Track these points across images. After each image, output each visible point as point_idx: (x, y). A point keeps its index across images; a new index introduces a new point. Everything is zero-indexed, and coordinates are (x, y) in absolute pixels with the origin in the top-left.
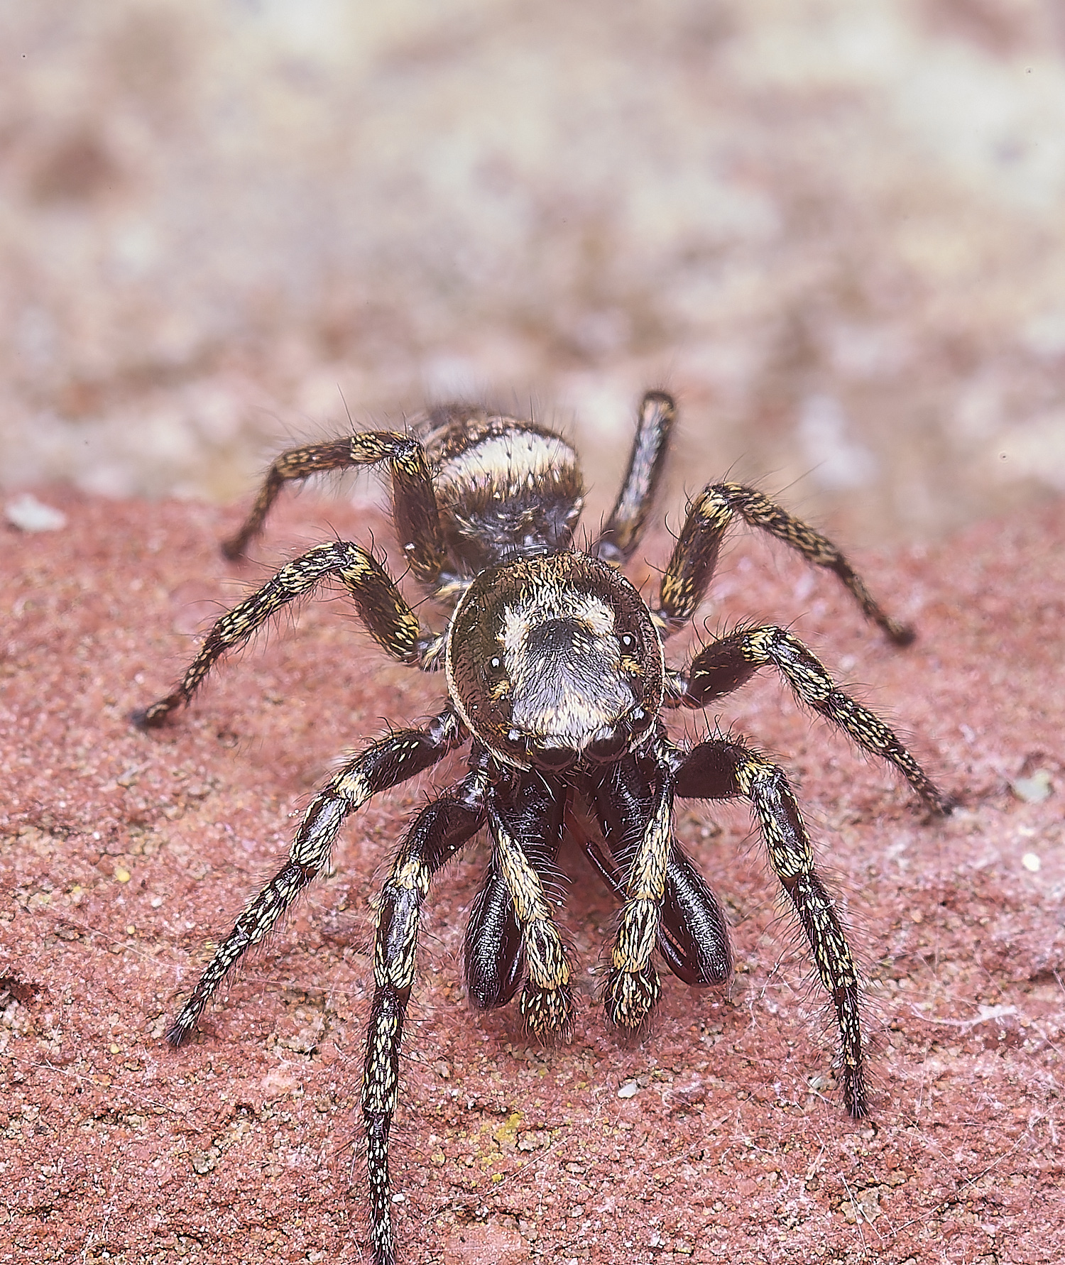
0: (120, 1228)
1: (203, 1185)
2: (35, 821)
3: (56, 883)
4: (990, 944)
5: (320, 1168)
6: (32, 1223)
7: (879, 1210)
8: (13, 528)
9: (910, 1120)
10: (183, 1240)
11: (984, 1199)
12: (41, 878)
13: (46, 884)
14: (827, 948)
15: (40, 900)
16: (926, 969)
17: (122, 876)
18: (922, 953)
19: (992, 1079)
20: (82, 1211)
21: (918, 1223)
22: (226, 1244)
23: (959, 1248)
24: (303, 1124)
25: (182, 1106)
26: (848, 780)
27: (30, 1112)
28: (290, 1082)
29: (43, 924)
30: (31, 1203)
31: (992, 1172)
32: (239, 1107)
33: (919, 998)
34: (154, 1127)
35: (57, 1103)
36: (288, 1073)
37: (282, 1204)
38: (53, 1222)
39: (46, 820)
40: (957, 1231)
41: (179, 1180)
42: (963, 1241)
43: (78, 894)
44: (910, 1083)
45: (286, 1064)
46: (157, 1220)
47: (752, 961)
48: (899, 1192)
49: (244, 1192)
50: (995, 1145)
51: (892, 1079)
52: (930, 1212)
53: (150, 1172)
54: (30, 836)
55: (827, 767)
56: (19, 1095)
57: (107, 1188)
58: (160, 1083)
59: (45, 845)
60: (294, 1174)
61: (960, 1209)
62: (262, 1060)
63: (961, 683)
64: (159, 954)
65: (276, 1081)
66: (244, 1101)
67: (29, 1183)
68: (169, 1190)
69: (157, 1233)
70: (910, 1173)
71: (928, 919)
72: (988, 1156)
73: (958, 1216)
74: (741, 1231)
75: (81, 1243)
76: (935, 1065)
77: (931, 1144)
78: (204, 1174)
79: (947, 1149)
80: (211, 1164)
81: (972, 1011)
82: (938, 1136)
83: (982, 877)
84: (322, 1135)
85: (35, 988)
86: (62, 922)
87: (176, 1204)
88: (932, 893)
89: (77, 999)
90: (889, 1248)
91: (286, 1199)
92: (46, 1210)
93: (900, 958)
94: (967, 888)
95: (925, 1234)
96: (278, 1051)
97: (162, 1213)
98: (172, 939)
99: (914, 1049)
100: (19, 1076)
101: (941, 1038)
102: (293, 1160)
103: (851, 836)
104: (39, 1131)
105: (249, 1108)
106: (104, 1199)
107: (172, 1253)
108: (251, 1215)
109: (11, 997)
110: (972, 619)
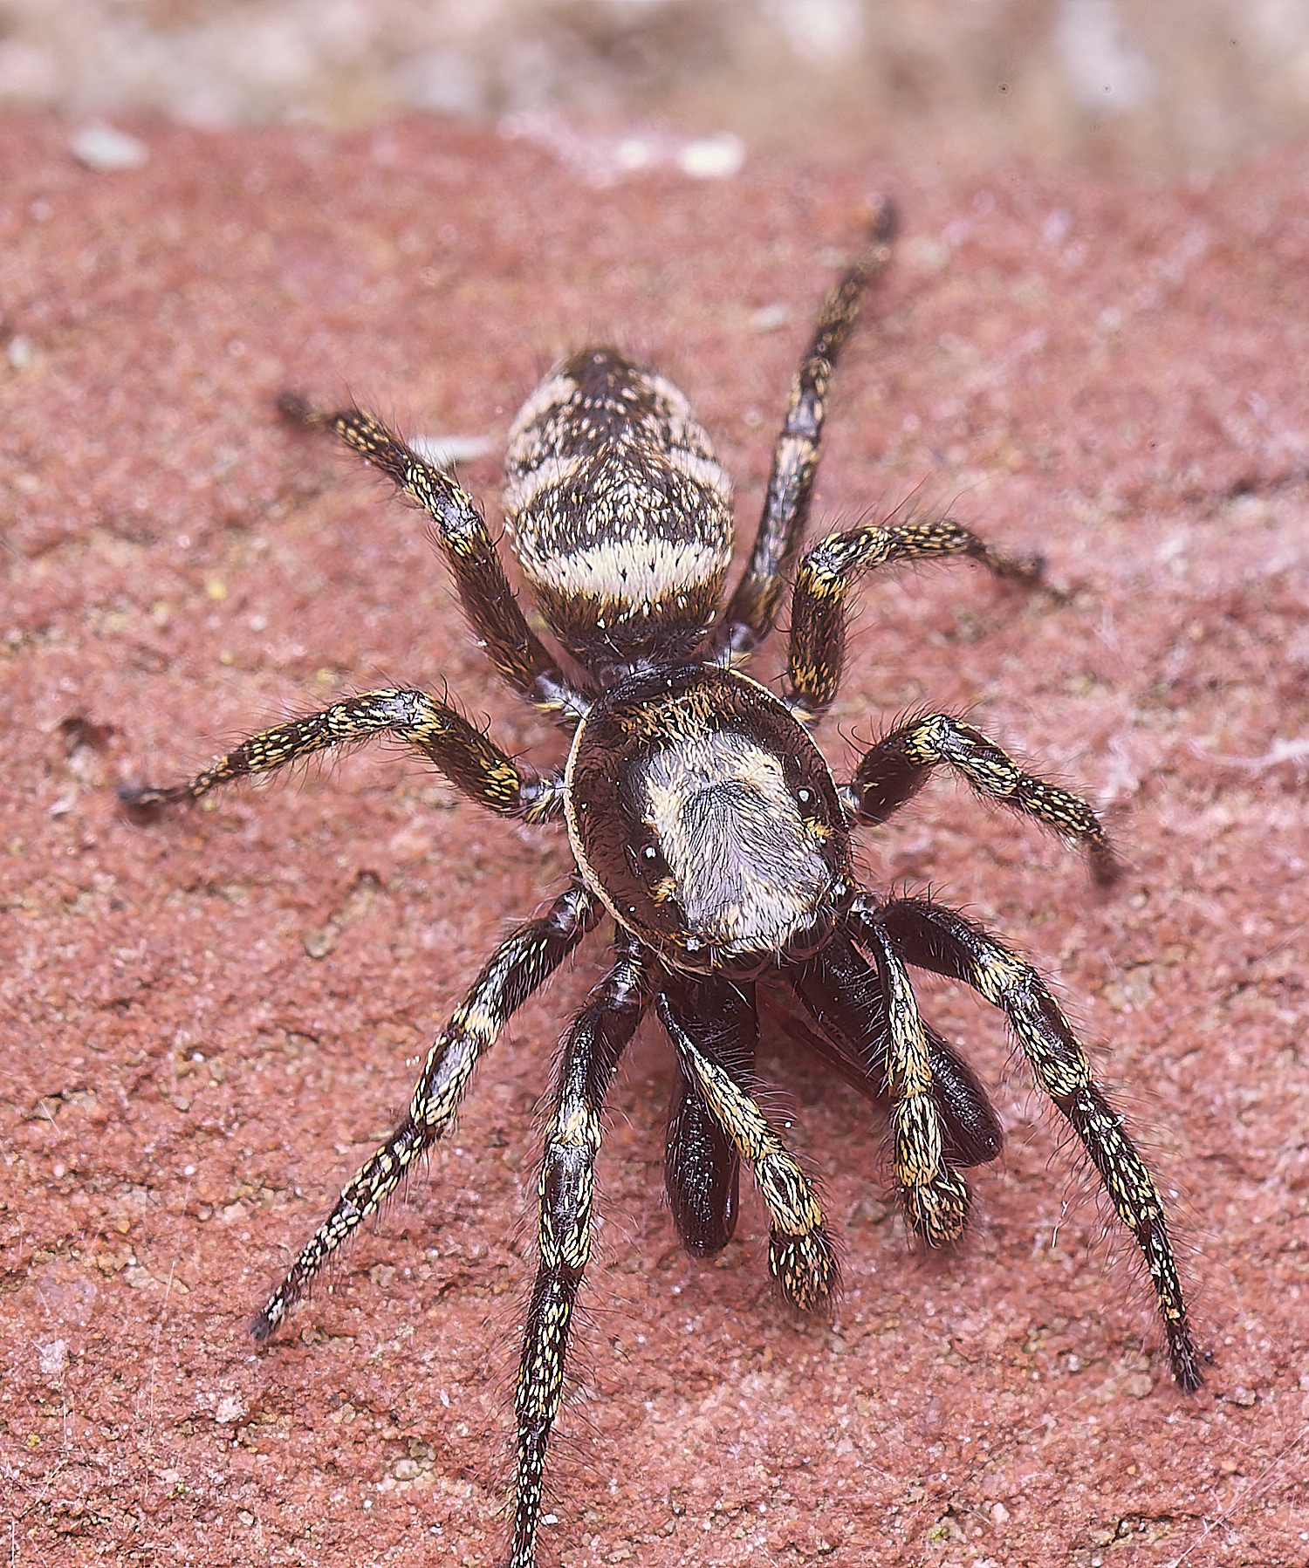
0: (215, 1023)
1: (317, 971)
2: (108, 524)
3: (134, 600)
4: (1288, 666)
5: (461, 948)
6: (107, 1020)
7: (1151, 994)
8: (81, 165)
9: (1188, 881)
10: (295, 1038)
11: (1280, 981)
12: (116, 593)
13: (122, 602)
14: (1122, 1175)
15: (115, 622)
16: (1208, 697)
17: (216, 590)
18: (1203, 678)
19: (1290, 833)
20: (169, 1003)
21: (1199, 1012)
22: (347, 1044)
23: (1250, 1041)
24: (441, 894)
25: (291, 874)
26: (1111, 464)
27: (104, 882)
28: (423, 843)
29: (119, 651)
30: (106, 995)
31: (1292, 946)
32: (361, 874)
33: (1200, 731)
34: (258, 899)
35: (137, 872)
36: (422, 832)
37: (417, 994)
38: (133, 1019)
39: (122, 523)
40: (1248, 1019)
41: (289, 966)
42: (1256, 1032)
43: (161, 613)
44: (1190, 839)
45: (419, 821)
46: (262, 1014)
47: (993, 689)
48: (1176, 973)
49: (369, 978)
50: (1294, 913)
51: (1167, 833)
52: (1215, 996)
53: (252, 956)
54: (102, 543)
55: (1086, 450)
56: (90, 861)
57: (199, 976)
58: (264, 846)
59: (121, 554)
60: (431, 956)
61: (1251, 993)
62: (389, 817)
63: (1250, 344)
64: (263, 688)
65: (405, 842)
66: (369, 866)
67: (103, 970)
68: (275, 977)
69: (262, 1030)
70: (1190, 949)
71: (1210, 635)
72: (1283, 926)
73: (1250, 1000)
74: (981, 1023)
75: (167, 1043)
76: (1220, 814)
77: (1214, 912)
78: (319, 959)
79: (1235, 919)
80: (327, 945)
81: (1263, 747)
82: (1223, 903)
83: (1277, 583)
84: (465, 908)
85: (110, 730)
86: (142, 648)
87: (285, 994)
88: (1214, 603)
89: (162, 743)
90: (1164, 1041)
91: (422, 987)
92: (125, 1003)
93: (1176, 684)
94: (1258, 596)
95: (1209, 1024)
96: (410, 806)
97: (267, 1005)
98: (278, 669)
99: (1193, 795)
100: (90, 838)
101: (1226, 782)
102: (429, 939)
103: (1114, 534)
104: (115, 905)
105: (375, 876)
106: (196, 990)
107: (281, 1055)
108: (377, 1007)
109: (81, 742)
110: (1264, 266)
